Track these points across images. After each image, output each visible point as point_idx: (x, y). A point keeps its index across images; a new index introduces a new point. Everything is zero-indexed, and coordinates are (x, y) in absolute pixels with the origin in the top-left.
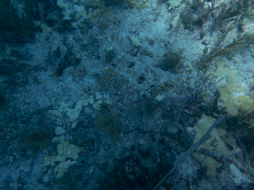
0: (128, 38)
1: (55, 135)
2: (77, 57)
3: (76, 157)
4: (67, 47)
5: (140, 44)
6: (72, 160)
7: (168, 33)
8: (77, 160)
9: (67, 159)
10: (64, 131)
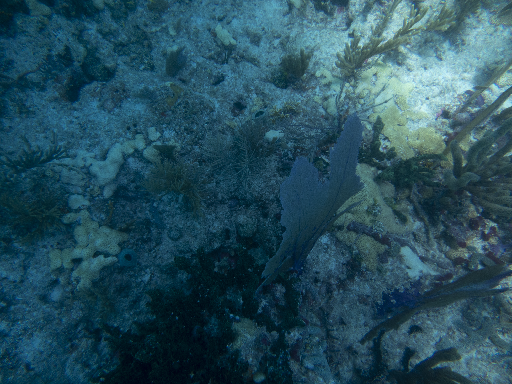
0: (209, 30)
1: (70, 210)
2: (108, 65)
3: (114, 249)
4: (86, 47)
5: (233, 41)
6: (107, 255)
7: (286, 19)
8: (116, 256)
9: (96, 254)
10: (87, 203)
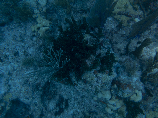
1: (34, 14)
3: (48, 25)
6: (46, 27)
8: (49, 27)
9: (44, 26)
10: (39, 12)
